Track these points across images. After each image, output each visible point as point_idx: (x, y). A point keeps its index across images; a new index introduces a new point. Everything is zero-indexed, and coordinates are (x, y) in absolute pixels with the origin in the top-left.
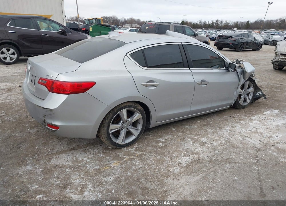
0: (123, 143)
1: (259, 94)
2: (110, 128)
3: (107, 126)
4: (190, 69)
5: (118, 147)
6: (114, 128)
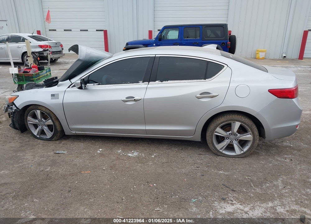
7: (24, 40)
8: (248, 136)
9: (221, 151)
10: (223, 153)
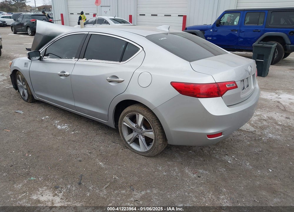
7: (106, 22)
8: (151, 133)
9: (129, 143)
10: (130, 146)
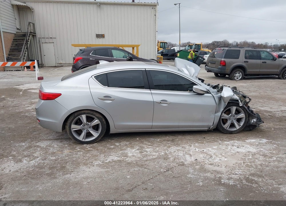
0: (84, 140)
1: (254, 121)
2: (72, 127)
3: (69, 125)
4: (150, 90)
5: (79, 142)
6: (75, 127)
